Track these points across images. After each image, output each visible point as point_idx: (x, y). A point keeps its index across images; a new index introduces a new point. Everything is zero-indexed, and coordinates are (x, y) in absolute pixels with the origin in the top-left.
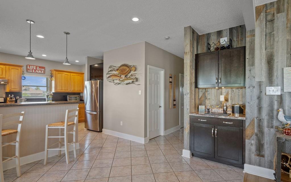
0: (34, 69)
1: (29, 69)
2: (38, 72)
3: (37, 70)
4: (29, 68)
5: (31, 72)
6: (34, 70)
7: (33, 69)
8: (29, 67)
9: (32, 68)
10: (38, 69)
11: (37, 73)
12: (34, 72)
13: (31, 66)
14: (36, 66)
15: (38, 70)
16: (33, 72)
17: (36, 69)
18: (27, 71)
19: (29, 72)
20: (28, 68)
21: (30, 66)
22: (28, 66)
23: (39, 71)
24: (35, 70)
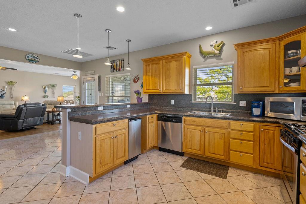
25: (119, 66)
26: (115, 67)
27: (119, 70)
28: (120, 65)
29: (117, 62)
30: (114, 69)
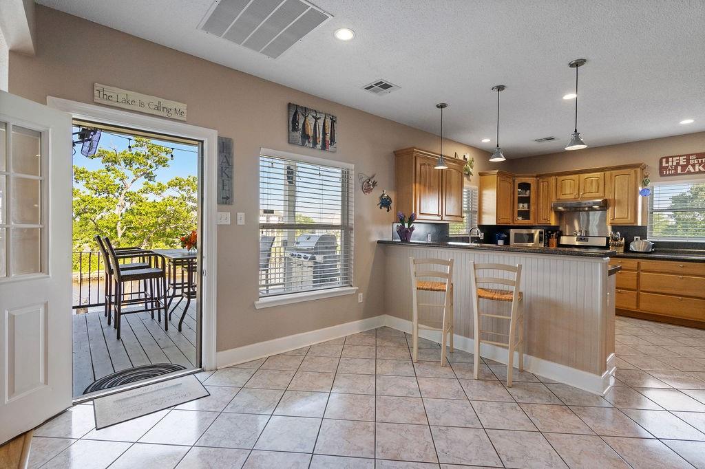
0: (681, 163)
1: (668, 167)
2: (692, 170)
3: (690, 167)
4: (667, 165)
5: (672, 175)
6: (679, 168)
7: (678, 164)
8: (667, 162)
9: (675, 163)
10: (692, 162)
11: (689, 173)
12: (679, 171)
13: (670, 159)
14: (688, 156)
15: (693, 166)
16: (676, 174)
17: (688, 163)
18: (661, 174)
19: (666, 175)
20: (664, 164)
21: (667, 158)
22: (664, 160)
23: (697, 166)
24: (684, 167)
25: (324, 134)
26: (311, 133)
27: (324, 147)
28: (328, 131)
29: (317, 119)
30: (305, 136)
